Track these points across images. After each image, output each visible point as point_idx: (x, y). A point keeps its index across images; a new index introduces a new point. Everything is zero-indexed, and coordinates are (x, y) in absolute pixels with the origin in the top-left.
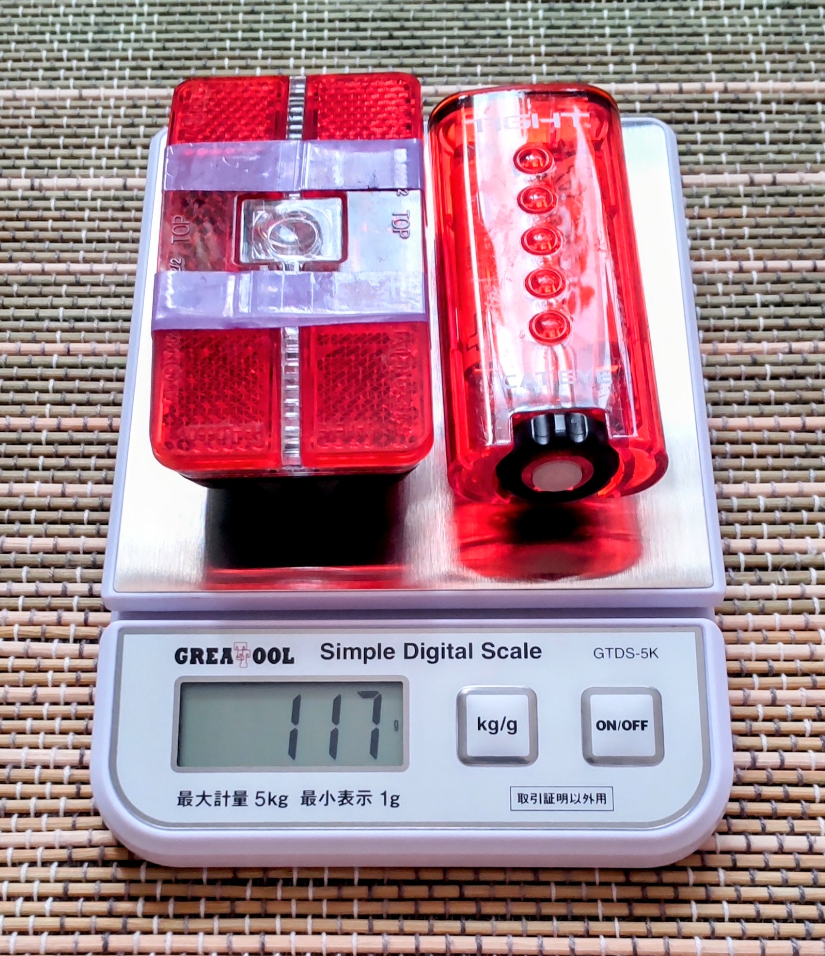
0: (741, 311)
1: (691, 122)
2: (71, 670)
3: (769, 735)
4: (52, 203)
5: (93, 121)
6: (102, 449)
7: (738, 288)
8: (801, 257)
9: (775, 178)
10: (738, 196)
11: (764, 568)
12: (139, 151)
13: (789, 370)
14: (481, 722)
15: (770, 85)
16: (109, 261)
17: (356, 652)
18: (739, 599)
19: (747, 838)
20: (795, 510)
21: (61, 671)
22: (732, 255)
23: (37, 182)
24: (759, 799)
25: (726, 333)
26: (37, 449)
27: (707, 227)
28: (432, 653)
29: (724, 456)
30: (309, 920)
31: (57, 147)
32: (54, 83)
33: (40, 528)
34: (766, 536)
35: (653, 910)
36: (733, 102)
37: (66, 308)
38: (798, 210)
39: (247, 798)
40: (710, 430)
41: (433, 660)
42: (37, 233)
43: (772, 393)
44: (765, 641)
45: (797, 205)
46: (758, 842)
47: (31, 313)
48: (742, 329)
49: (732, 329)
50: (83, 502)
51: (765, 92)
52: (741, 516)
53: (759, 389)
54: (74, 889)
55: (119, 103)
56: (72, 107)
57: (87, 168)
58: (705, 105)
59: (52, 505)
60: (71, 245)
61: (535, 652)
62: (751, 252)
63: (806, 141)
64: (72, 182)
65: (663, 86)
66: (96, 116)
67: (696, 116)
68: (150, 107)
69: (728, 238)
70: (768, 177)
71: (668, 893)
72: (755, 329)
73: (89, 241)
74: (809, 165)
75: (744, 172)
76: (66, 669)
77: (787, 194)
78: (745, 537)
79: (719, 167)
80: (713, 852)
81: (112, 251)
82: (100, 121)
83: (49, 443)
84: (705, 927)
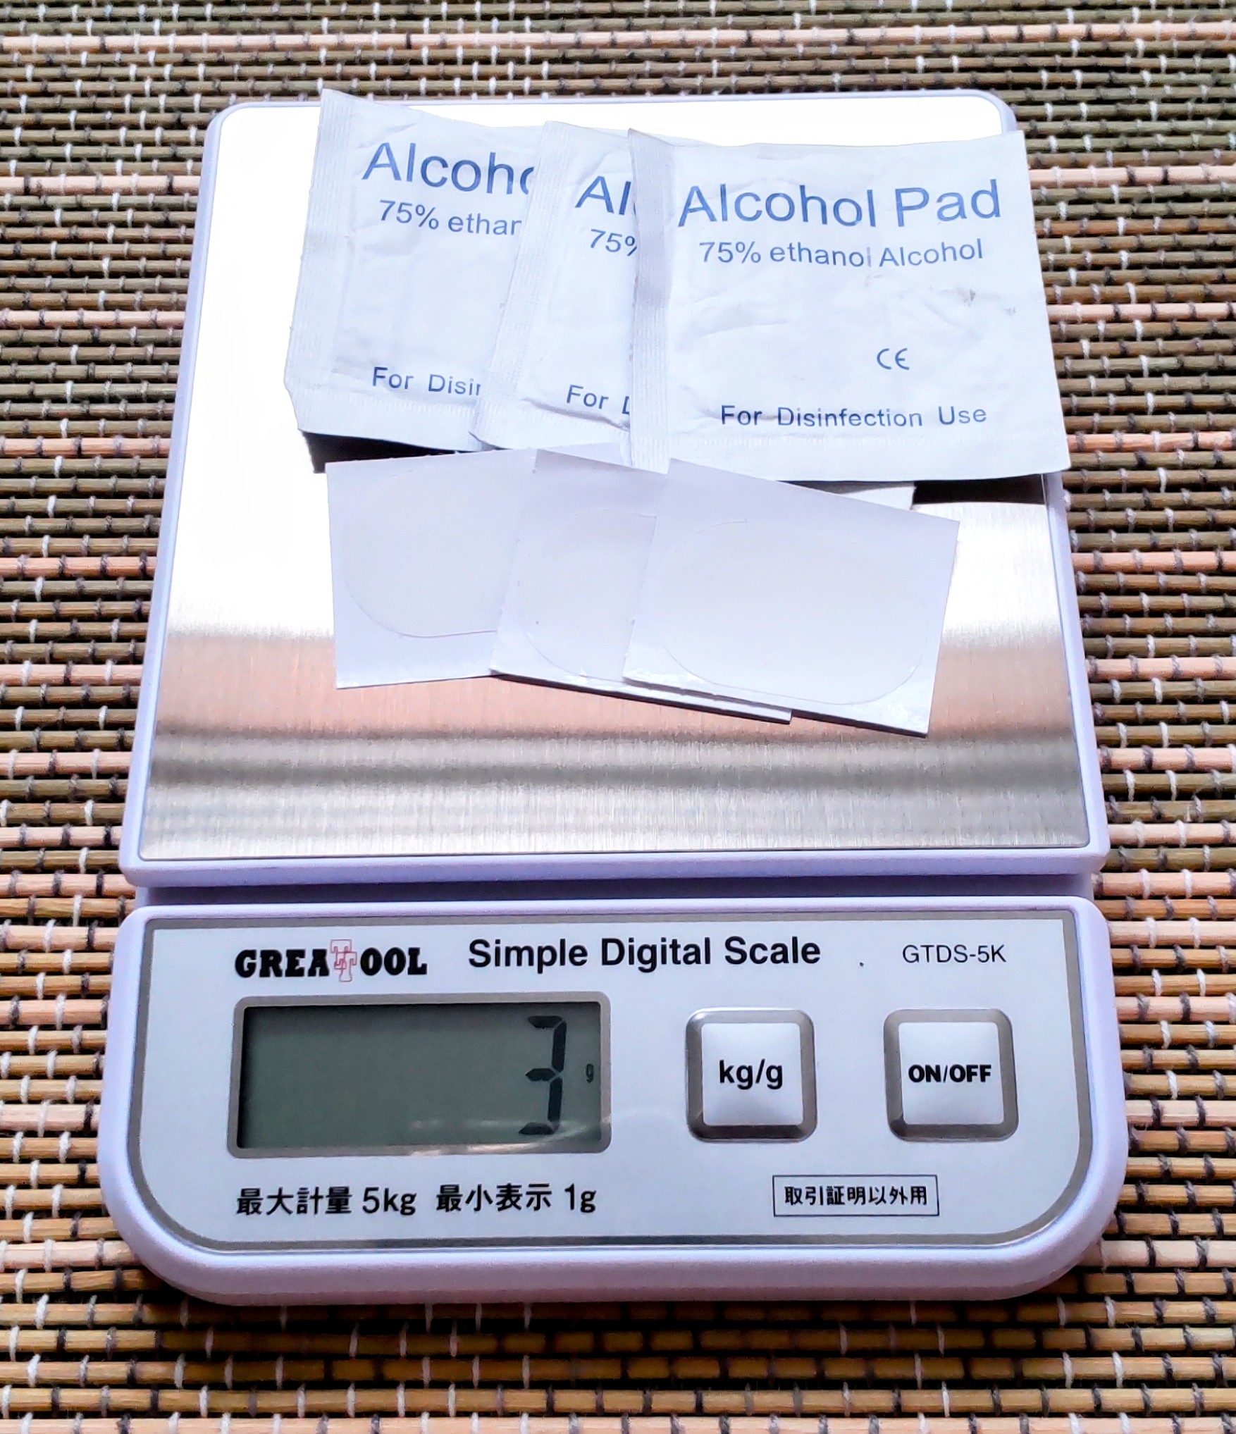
0: (1119, 383)
1: (1037, 86)
2: (75, 971)
3: (1180, 1071)
4: (57, 215)
5: (122, 85)
6: (129, 607)
7: (1114, 347)
8: (1209, 298)
9: (1166, 173)
10: (1110, 201)
11: (1164, 794)
12: (192, 133)
13: (1194, 475)
14: (726, 1067)
15: (1157, 27)
16: (144, 307)
17: (525, 954)
18: (1127, 846)
19: (1149, 1245)
20: (1212, 700)
21: (58, 972)
22: (1102, 294)
23: (34, 182)
24: (1167, 1178)
25: (1097, 418)
26: (29, 607)
27: (1063, 251)
28: (647, 955)
29: (1097, 612)
30: (452, 1392)
31: (64, 126)
32: (64, 26)
33: (30, 736)
34: (1166, 743)
35: (1003, 1370)
36: (1099, 54)
37: (76, 381)
38: (1205, 223)
39: (350, 1200)
40: (1075, 572)
41: (648, 966)
42: (33, 261)
43: (1170, 513)
44: (1170, 916)
45: (1201, 216)
46: (1169, 1251)
47: (22, 389)
48: (1120, 411)
49: (1105, 412)
50: (99, 692)
51: (1149, 38)
52: (1126, 710)
53: (1148, 507)
54: (75, 1339)
55: (161, 57)
56: (90, 65)
57: (111, 159)
58: (1059, 60)
59: (49, 699)
60: (86, 281)
61: (810, 953)
62: (1132, 289)
63: (1212, 116)
64: (88, 182)
65: (994, 31)
66: (126, 79)
67: (1045, 76)
68: (209, 64)
69: (1096, 267)
70: (1156, 172)
71: (1026, 1339)
72: (1141, 411)
73: (114, 274)
74: (1218, 153)
75: (1118, 164)
76: (66, 969)
77: (1187, 198)
78: (1134, 744)
79: (1081, 157)
80: (1097, 1269)
81: (149, 291)
82: (133, 85)
83: (47, 597)
84: (1084, 1397)
